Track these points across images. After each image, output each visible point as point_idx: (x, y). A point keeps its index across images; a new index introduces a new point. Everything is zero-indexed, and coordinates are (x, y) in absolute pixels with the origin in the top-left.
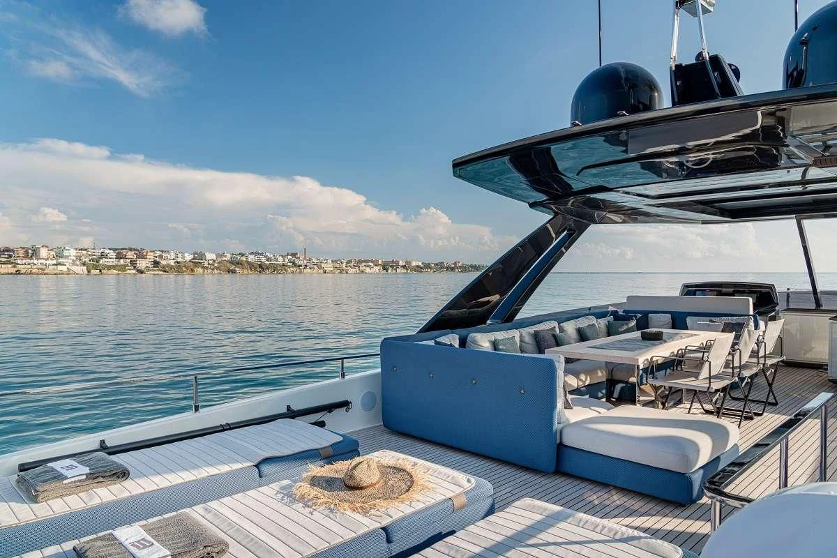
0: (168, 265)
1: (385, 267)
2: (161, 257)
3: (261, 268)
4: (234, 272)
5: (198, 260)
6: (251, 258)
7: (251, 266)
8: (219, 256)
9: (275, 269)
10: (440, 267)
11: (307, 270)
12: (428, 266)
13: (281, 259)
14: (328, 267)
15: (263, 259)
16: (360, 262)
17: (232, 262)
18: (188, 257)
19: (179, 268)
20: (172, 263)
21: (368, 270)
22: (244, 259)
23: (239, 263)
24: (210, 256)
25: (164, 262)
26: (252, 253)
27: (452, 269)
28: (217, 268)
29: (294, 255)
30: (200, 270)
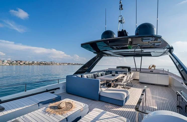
0: (27, 64)
1: (68, 64)
2: (25, 62)
3: (46, 64)
4: (40, 65)
5: (33, 63)
6: (44, 62)
7: (43, 64)
8: (37, 62)
9: (48, 64)
10: (77, 64)
11: (54, 65)
12: (75, 64)
13: (49, 63)
14: (58, 64)
15: (46, 62)
16: (64, 63)
17: (40, 63)
18: (31, 62)
19: (29, 64)
20: (28, 63)
21: (65, 65)
22: (42, 62)
23: (41, 63)
24: (35, 62)
25: (26, 63)
27: (80, 65)
28: (37, 64)
29: (52, 62)
30: (33, 64)
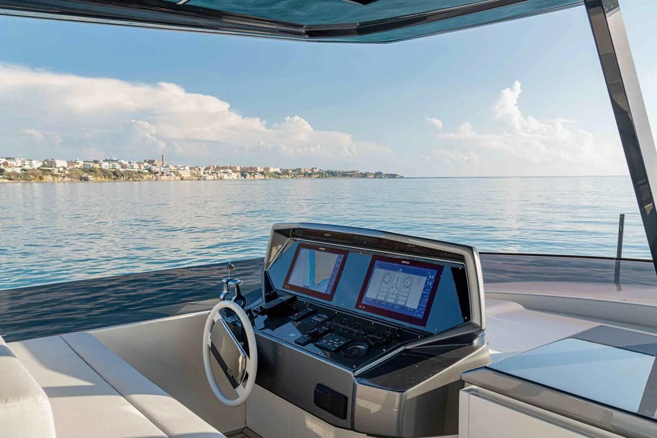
0: (14, 173)
1: (243, 175)
2: (6, 164)
3: (116, 175)
4: (86, 179)
5: (47, 169)
6: (106, 166)
7: (105, 173)
8: (70, 163)
9: (130, 176)
10: (298, 173)
11: (164, 177)
12: (286, 172)
13: (136, 166)
14: (186, 174)
15: (118, 167)
16: (218, 168)
17: (84, 170)
18: (37, 164)
19: (26, 176)
20: (18, 171)
21: (226, 176)
22: (97, 166)
23: (92, 171)
24: (61, 163)
25: (8, 170)
26: (106, 160)
27: (310, 175)
28: (68, 176)
29: (151, 162)
30: (49, 178)
